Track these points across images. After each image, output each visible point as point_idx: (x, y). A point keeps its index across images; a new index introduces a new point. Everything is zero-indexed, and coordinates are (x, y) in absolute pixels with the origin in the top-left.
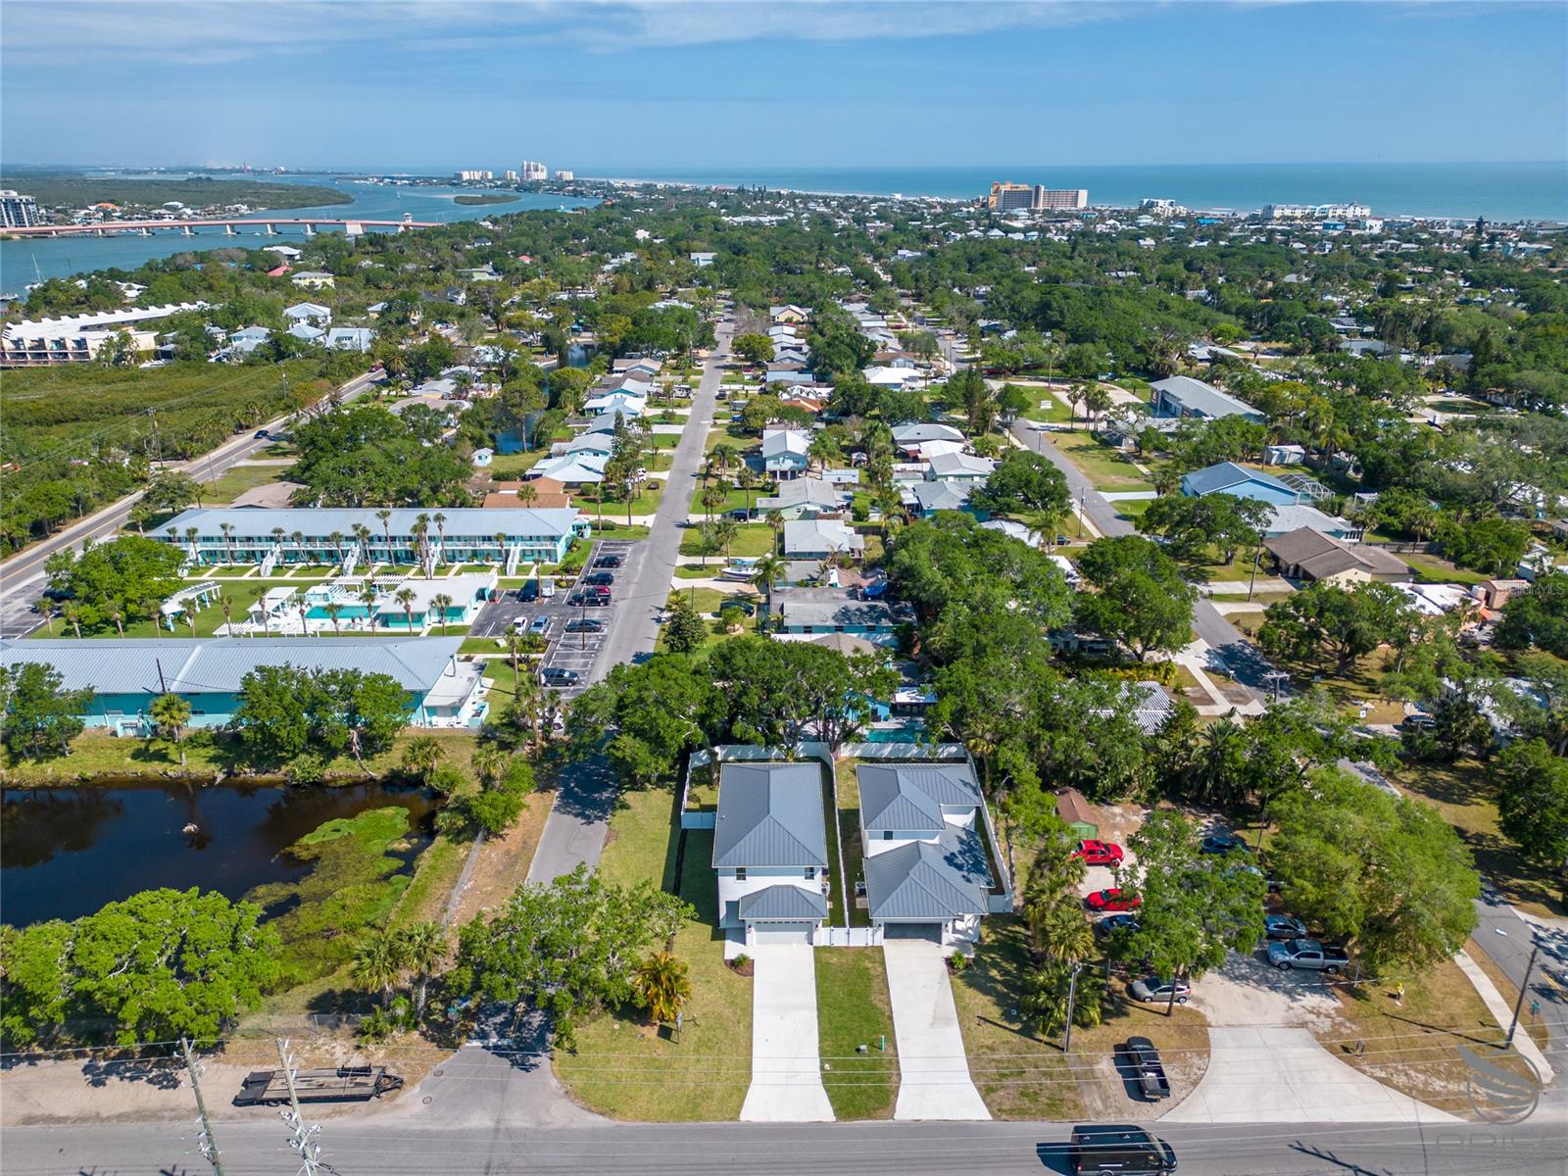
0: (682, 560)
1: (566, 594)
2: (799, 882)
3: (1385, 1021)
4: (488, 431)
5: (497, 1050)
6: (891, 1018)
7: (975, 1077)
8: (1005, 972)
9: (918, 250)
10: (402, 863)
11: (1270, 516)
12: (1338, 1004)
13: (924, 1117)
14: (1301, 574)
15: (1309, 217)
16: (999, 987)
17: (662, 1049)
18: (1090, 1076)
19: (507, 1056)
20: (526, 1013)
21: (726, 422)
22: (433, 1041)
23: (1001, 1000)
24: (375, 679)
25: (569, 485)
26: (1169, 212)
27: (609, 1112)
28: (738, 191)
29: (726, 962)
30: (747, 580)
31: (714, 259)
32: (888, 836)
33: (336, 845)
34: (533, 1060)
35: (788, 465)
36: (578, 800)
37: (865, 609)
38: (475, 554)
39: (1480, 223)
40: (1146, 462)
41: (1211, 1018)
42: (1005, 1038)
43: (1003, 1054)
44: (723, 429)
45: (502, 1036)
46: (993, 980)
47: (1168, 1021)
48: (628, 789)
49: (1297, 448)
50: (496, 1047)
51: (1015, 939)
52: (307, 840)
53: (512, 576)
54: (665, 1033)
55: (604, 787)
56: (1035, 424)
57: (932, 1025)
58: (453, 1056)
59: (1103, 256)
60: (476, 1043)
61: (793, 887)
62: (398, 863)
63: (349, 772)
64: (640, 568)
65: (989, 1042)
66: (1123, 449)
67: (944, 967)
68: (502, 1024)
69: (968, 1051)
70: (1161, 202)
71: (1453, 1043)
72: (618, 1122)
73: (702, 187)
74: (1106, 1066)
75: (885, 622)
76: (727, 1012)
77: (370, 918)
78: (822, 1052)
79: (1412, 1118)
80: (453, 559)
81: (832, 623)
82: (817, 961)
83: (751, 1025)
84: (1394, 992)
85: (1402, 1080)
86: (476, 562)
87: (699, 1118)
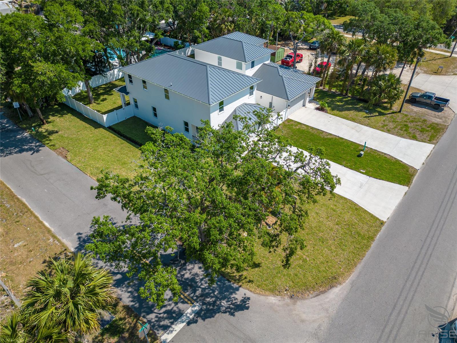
5: (203, 315)
8: (341, 101)
16: (349, 106)
19: (217, 312)
23: (357, 110)
32: (253, 65)
34: (239, 297)
42: (379, 120)
43: (391, 125)
45: (190, 302)
46: (342, 105)
50: (198, 314)
57: (357, 131)
60: (179, 326)
61: (245, 104)
65: (380, 124)
67: (320, 112)
69: (382, 131)
74: (415, 109)
87: (371, 238)
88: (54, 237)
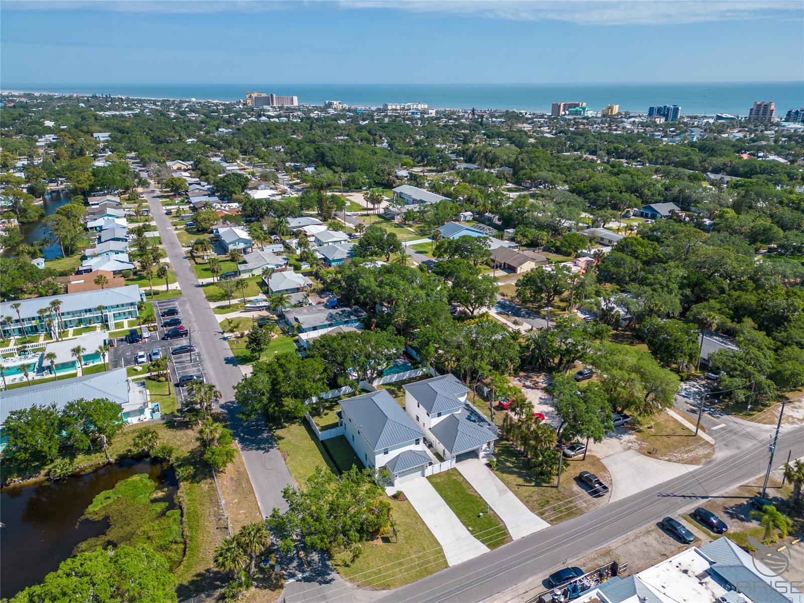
0: (213, 305)
1: (157, 335)
2: (413, 447)
3: (653, 438)
4: (37, 248)
5: (306, 580)
6: (481, 498)
7: (532, 510)
8: (513, 463)
9: (229, 128)
10: (167, 504)
11: (490, 243)
12: (635, 436)
13: (525, 535)
14: (506, 266)
15: (403, 109)
16: (515, 470)
17: (390, 548)
18: (573, 494)
19: (314, 581)
20: (307, 556)
21: (182, 227)
22: (265, 588)
23: (520, 475)
24: (97, 402)
25: (115, 273)
26: (340, 107)
27: (387, 587)
28: (92, 97)
29: (390, 497)
30: (260, 309)
31: (110, 136)
32: (439, 415)
33: (114, 507)
34: (329, 578)
35: (242, 246)
36: (252, 442)
37: (340, 313)
38: (80, 321)
39: (473, 110)
40: (410, 226)
41: (598, 456)
42: (531, 489)
43: (536, 497)
44: (183, 231)
45: (303, 572)
46: (509, 467)
47: (585, 462)
48: (276, 429)
49: (469, 213)
50: (304, 578)
51: (506, 447)
52: (91, 508)
53: (113, 330)
54: (386, 540)
55: (262, 431)
56: (349, 213)
57: (500, 495)
58: (283, 591)
59: (328, 129)
60: (291, 581)
61: (411, 451)
62: (164, 505)
63: (90, 463)
64: (191, 313)
65: (527, 494)
66: (396, 221)
67: (487, 468)
68: (298, 566)
69: (522, 501)
70: (335, 103)
71: (678, 438)
72: (394, 590)
73: (67, 95)
74: (576, 488)
75: (353, 317)
76: (408, 520)
77: (171, 539)
78: (464, 523)
79: (686, 472)
80: (66, 326)
81: (327, 323)
82: (431, 483)
83: (423, 522)
84: (649, 426)
85: (674, 459)
86: (82, 326)
87: (431, 573)
88: (260, 513)
